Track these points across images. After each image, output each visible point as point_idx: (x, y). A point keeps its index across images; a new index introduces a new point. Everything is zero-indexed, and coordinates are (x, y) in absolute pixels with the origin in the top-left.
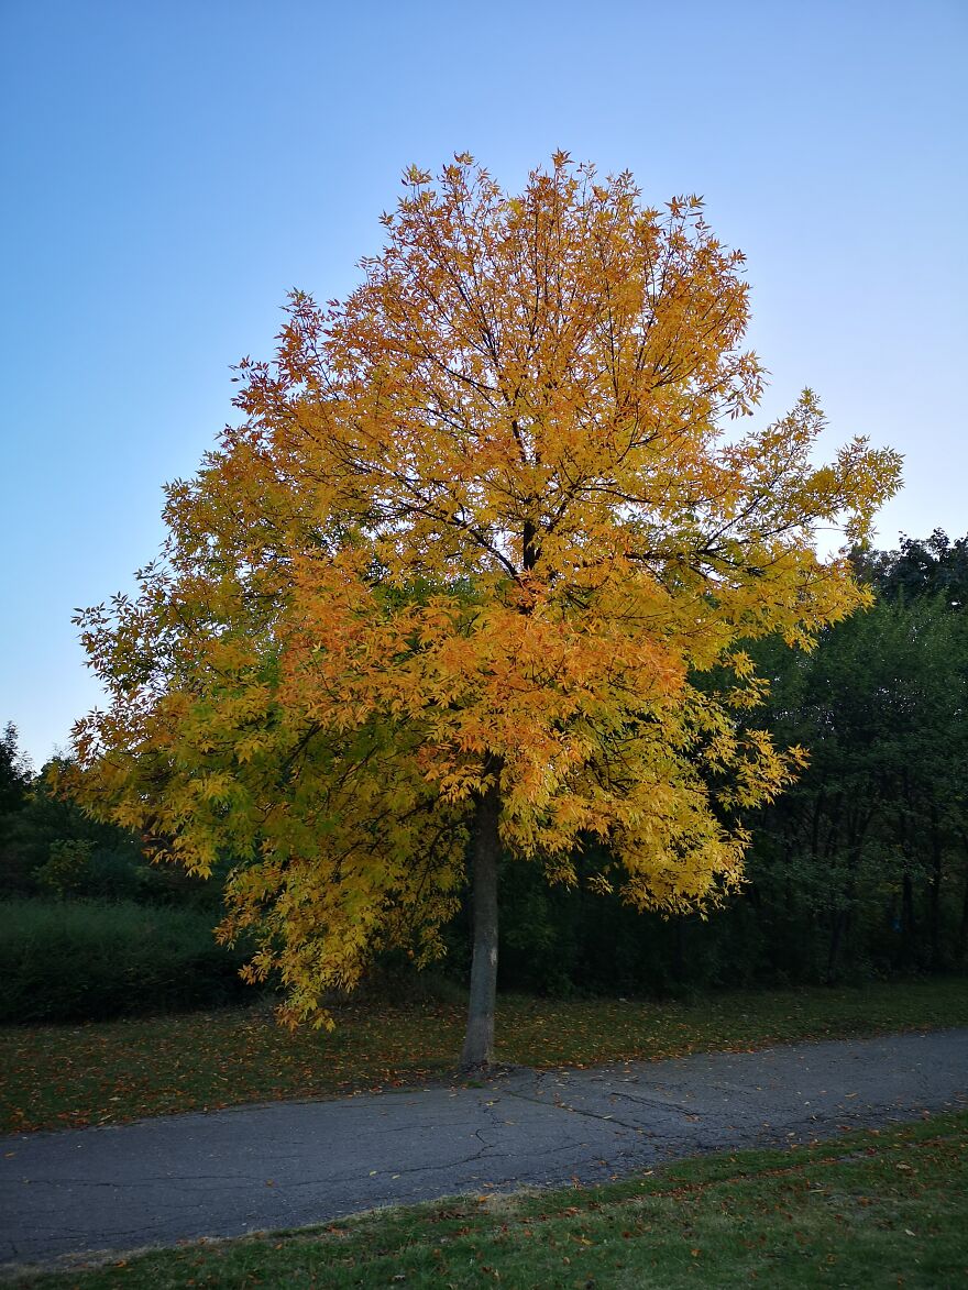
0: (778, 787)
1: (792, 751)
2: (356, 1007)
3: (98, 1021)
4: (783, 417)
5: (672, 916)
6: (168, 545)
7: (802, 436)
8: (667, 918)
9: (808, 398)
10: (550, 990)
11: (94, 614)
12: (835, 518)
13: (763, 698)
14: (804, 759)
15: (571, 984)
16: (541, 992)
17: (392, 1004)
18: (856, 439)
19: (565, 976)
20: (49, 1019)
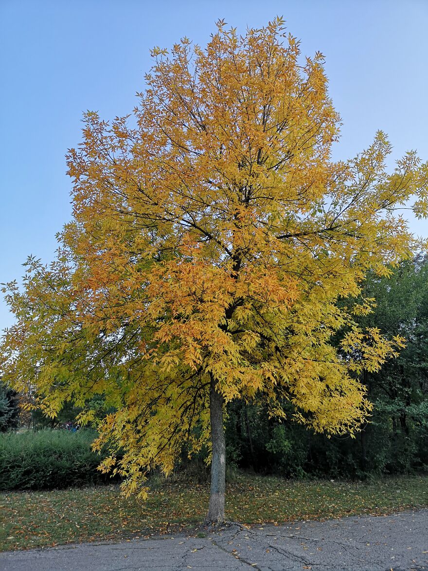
0: (383, 359)
1: (395, 338)
2: (180, 484)
3: (60, 489)
4: (367, 148)
5: (332, 435)
6: (59, 252)
7: (380, 158)
8: (329, 437)
9: (380, 136)
10: (292, 475)
11: (12, 285)
12: (404, 202)
13: (373, 308)
14: (402, 342)
15: (303, 471)
16: (287, 476)
17: (200, 482)
18: (408, 153)
19: (300, 468)
20: (34, 488)
